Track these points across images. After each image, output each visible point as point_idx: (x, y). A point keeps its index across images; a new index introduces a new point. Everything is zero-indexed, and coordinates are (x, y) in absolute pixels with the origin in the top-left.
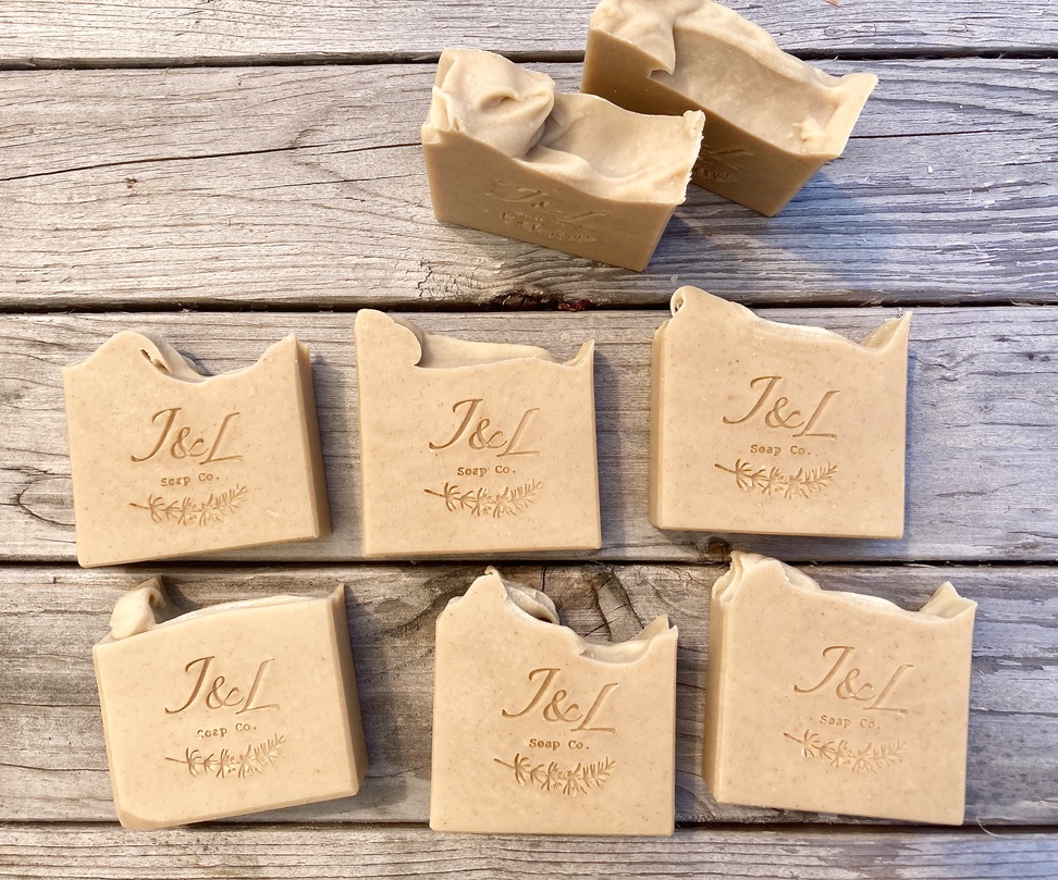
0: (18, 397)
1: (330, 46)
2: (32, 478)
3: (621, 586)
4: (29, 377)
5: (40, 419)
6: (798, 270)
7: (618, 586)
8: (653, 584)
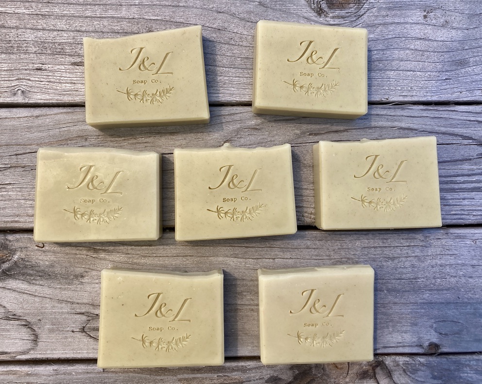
0: (82, 276)
1: (238, 98)
2: (90, 318)
3: (387, 367)
4: (88, 266)
5: (93, 288)
6: (470, 210)
7: (385, 367)
8: (402, 366)
